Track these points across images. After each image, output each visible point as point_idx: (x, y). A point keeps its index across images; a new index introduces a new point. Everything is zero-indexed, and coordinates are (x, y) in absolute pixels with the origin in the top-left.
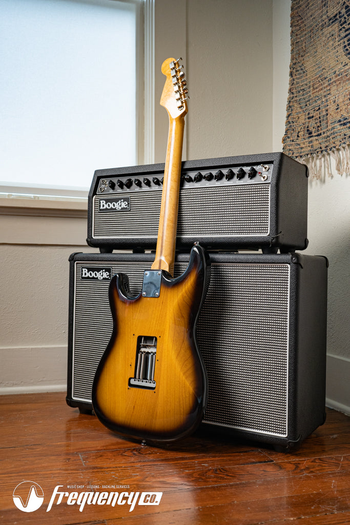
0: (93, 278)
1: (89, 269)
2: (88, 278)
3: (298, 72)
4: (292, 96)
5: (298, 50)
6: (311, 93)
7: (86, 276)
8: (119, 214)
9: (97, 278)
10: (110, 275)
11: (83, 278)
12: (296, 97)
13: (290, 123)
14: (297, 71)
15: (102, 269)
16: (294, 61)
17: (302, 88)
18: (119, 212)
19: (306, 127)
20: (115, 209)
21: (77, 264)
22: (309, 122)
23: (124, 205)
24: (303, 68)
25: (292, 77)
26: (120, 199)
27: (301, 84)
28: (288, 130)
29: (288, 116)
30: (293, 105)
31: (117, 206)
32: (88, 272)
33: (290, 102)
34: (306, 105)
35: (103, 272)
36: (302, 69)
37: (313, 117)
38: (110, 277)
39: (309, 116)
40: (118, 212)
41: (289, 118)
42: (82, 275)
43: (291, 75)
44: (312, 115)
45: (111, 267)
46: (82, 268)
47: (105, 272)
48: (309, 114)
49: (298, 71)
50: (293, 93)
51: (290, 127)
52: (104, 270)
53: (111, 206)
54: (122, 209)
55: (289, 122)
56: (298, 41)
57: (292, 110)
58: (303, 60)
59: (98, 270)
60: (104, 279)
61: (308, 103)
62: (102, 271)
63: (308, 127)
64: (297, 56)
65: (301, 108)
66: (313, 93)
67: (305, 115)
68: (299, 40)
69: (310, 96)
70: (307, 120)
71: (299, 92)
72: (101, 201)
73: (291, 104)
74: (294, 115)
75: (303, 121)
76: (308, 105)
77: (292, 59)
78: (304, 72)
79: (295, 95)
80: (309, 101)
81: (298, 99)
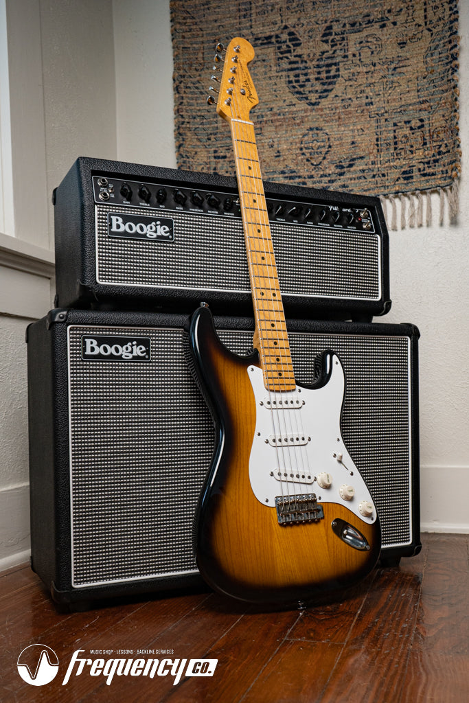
0: (111, 356)
1: (101, 341)
2: (100, 356)
3: (189, 90)
4: (181, 120)
5: (189, 59)
6: (219, 125)
7: (96, 352)
8: (152, 245)
9: (120, 357)
10: (147, 352)
11: (85, 356)
12: (188, 123)
13: (183, 157)
14: (187, 88)
15: (131, 341)
16: (182, 72)
17: (199, 114)
18: (152, 241)
19: (212, 168)
20: (145, 235)
21: (71, 330)
22: (217, 163)
23: (162, 231)
24: (201, 87)
25: (178, 93)
26: (155, 220)
27: (198, 108)
28: (182, 166)
29: (179, 147)
30: (185, 134)
31: (148, 230)
32: (99, 345)
33: (179, 128)
34: (209, 139)
35: (133, 345)
36: (197, 88)
37: (225, 157)
38: (148, 354)
39: (216, 154)
40: (149, 241)
41: (181, 149)
42: (85, 350)
43: (177, 89)
44: (222, 154)
45: (150, 337)
46: (84, 338)
47: (137, 345)
48: (215, 152)
49: (190, 88)
50: (182, 116)
51: (184, 162)
52: (135, 343)
53: (136, 228)
54: (159, 237)
55: (181, 155)
56: (186, 46)
57: (183, 140)
58: (200, 75)
59: (123, 342)
60: (134, 358)
61: (212, 137)
62: (130, 344)
63: (215, 169)
64: (186, 67)
65: (199, 140)
66: (223, 126)
67: (209, 152)
68: (189, 46)
69: (217, 128)
70: (213, 159)
71: (194, 118)
72: (114, 218)
73: (181, 131)
74: (188, 146)
75: (205, 159)
76: (213, 139)
77: (177, 69)
78: (201, 93)
79: (187, 120)
80: (216, 134)
81: (193, 127)
